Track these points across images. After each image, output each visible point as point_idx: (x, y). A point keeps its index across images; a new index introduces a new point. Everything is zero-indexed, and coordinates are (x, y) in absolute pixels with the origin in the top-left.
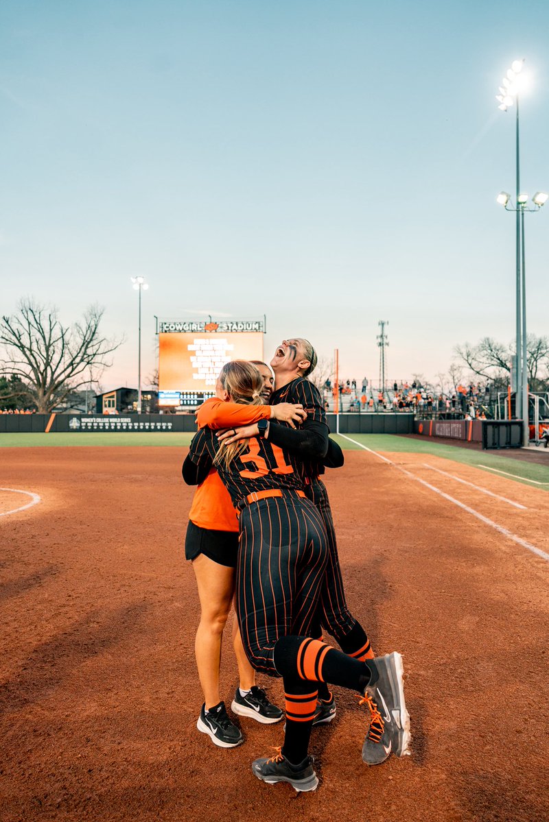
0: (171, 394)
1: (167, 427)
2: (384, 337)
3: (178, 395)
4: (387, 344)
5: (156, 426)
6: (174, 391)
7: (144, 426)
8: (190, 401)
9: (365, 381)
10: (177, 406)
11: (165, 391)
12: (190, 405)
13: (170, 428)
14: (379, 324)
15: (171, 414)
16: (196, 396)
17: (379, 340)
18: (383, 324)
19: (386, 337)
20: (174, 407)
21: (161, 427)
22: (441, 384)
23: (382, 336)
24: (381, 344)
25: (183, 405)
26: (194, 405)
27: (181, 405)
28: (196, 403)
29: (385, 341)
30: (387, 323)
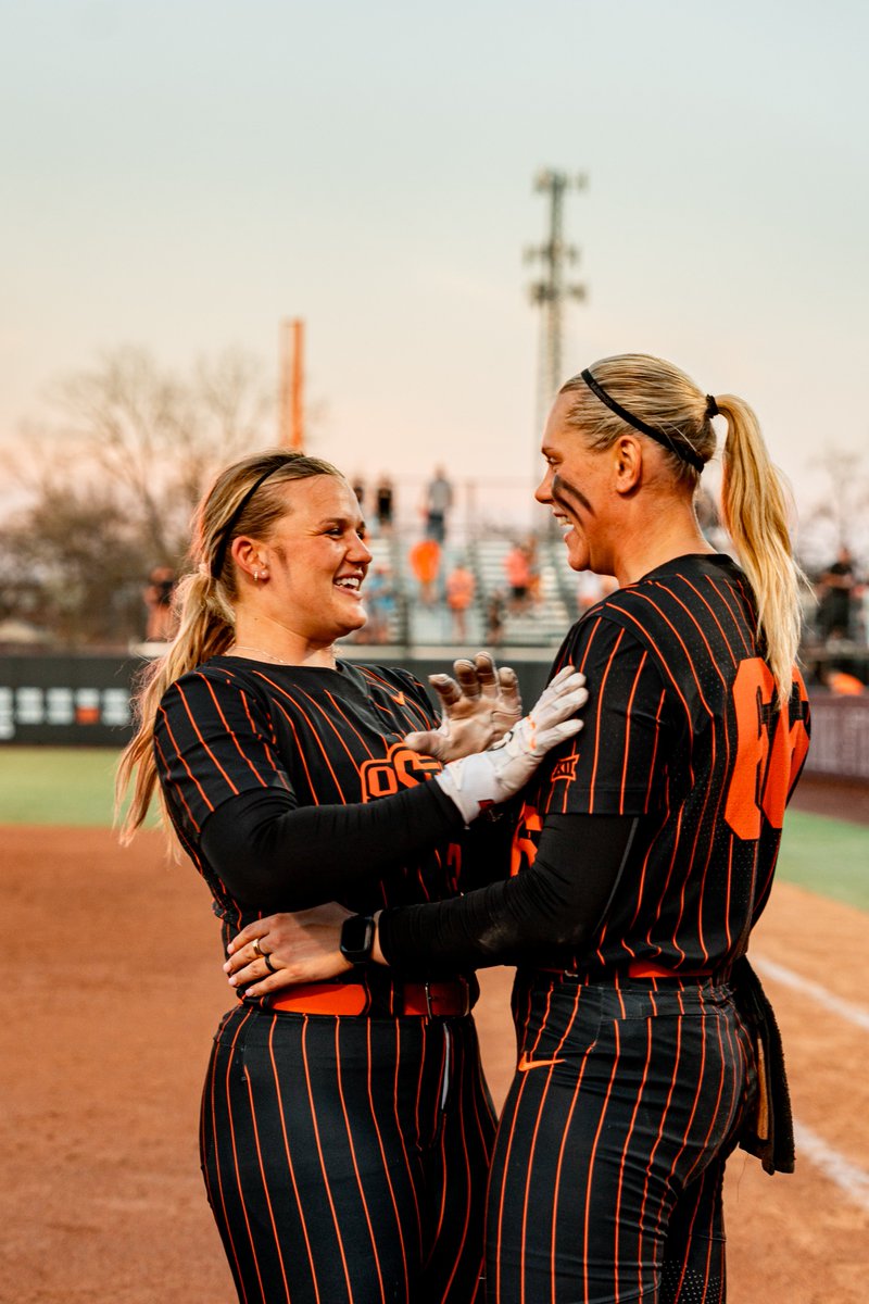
2: (564, 258)
4: (579, 293)
9: (441, 487)
14: (539, 188)
17: (538, 272)
18: (555, 187)
19: (573, 255)
22: (835, 506)
23: (551, 252)
24: (545, 294)
29: (569, 275)
30: (582, 182)
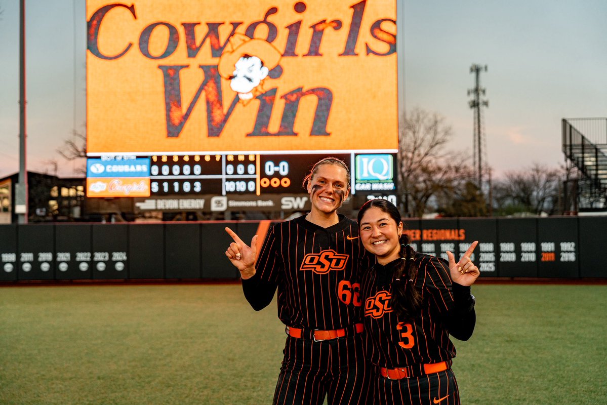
0: (123, 161)
1: (110, 264)
2: (481, 93)
3: (143, 167)
4: (486, 104)
5: (73, 264)
6: (133, 155)
7: (36, 264)
8: (181, 182)
10: (142, 199)
11: (104, 155)
12: (182, 194)
13: (120, 266)
14: (472, 70)
15: (124, 222)
16: (197, 169)
17: (472, 97)
18: (477, 70)
19: (484, 92)
20: (132, 200)
21: (92, 263)
23: (476, 91)
24: (475, 105)
25: (160, 194)
26: (192, 194)
27: (153, 195)
28: (198, 187)
29: (482, 98)
30: (486, 68)
